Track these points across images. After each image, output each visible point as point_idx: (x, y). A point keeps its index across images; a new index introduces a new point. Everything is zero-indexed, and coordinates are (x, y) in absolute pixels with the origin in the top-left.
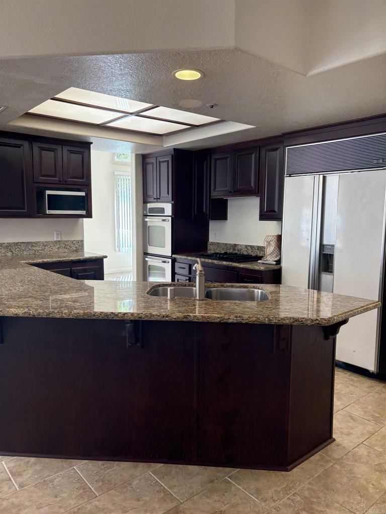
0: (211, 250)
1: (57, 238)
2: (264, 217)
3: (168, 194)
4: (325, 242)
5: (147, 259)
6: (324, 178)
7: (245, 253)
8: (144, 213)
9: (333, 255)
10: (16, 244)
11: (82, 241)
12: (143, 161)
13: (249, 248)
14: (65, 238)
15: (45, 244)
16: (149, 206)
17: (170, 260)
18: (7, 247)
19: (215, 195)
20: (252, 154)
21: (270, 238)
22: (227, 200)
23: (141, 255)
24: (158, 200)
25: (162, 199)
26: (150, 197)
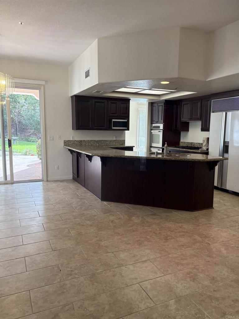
0: (181, 145)
1: (115, 138)
2: (203, 130)
3: (162, 120)
4: (226, 140)
5: (151, 149)
6: (226, 114)
7: (196, 146)
8: (151, 128)
9: (228, 146)
10: (100, 141)
11: (125, 140)
12: (152, 105)
13: (198, 144)
14: (118, 139)
15: (111, 141)
16: (154, 125)
17: (161, 149)
18: (97, 142)
19: (183, 120)
20: (199, 102)
21: (204, 139)
22: (189, 122)
23: (149, 147)
24: (157, 122)
25: (159, 122)
26: (154, 121)
